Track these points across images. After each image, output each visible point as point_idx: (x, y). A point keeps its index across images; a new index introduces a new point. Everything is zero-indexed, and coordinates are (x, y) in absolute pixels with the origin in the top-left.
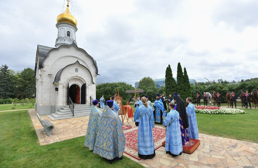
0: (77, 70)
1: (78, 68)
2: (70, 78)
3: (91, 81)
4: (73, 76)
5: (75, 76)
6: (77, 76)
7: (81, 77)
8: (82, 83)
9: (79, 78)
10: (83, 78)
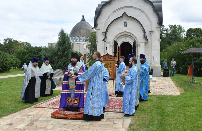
0: (125, 24)
1: (127, 21)
2: (118, 35)
3: (143, 36)
4: (120, 32)
5: (122, 31)
6: (125, 32)
7: (130, 32)
8: (133, 39)
9: (128, 34)
10: (132, 33)
